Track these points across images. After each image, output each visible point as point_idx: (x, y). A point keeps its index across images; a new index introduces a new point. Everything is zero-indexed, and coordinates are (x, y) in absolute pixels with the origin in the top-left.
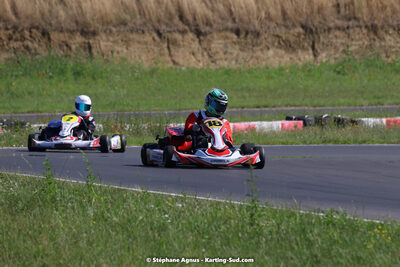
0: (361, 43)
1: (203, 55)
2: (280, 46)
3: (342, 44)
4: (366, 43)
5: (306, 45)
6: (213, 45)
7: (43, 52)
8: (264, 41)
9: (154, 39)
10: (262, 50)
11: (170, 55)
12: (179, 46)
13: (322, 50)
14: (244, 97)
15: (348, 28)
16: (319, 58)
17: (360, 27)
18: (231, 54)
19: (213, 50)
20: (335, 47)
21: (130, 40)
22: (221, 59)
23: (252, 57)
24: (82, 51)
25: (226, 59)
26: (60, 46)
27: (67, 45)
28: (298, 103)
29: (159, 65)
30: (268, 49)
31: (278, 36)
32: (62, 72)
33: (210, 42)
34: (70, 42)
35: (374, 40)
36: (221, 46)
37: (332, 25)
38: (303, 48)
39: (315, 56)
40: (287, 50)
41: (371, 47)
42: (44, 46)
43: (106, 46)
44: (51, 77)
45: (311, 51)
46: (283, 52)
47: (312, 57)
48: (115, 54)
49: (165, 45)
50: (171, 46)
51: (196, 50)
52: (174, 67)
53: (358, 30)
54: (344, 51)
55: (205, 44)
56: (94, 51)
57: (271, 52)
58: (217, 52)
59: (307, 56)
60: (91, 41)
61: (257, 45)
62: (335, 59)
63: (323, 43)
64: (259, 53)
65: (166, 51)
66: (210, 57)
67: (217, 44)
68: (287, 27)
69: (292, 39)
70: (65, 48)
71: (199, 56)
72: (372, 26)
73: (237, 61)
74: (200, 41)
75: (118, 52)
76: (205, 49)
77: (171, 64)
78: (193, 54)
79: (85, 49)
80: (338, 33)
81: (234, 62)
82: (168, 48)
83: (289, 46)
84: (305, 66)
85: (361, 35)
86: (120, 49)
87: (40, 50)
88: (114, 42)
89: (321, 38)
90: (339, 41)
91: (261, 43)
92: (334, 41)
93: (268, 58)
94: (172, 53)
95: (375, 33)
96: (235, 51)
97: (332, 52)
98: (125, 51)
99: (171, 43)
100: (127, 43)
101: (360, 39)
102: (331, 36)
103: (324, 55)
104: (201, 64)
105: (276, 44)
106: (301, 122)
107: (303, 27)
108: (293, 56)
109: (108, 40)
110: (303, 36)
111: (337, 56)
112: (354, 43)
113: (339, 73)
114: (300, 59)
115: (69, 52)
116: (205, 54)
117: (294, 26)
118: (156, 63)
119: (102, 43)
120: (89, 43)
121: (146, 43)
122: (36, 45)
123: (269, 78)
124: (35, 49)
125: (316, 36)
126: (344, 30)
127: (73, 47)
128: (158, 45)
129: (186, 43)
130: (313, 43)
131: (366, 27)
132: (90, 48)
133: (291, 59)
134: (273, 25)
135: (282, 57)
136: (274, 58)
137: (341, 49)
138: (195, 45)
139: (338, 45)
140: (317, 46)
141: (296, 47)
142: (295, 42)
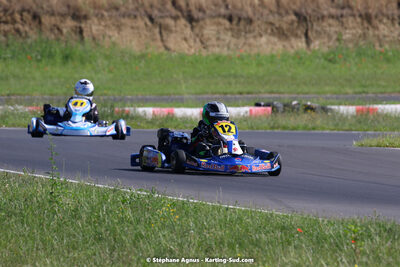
0: (354, 31)
1: (195, 41)
2: (273, 34)
3: (336, 32)
4: (360, 32)
5: (299, 32)
6: (205, 32)
7: (33, 35)
8: (257, 28)
9: (146, 24)
10: (255, 37)
11: (162, 40)
12: (171, 31)
13: (316, 38)
14: (230, 84)
15: (342, 16)
16: (312, 46)
17: (354, 15)
18: (224, 40)
19: (206, 37)
20: (330, 37)
21: (122, 24)
22: (213, 46)
23: (245, 44)
24: (73, 35)
25: (218, 46)
26: (51, 30)
27: (58, 29)
28: (282, 90)
29: (149, 50)
30: (261, 36)
31: (271, 23)
32: (51, 56)
33: (202, 28)
34: (62, 26)
35: (368, 29)
36: (214, 32)
37: (325, 13)
38: (296, 36)
39: (308, 43)
40: (280, 38)
41: (364, 35)
42: (35, 30)
43: (97, 30)
44: (39, 61)
45: (304, 39)
46: (276, 40)
47: (304, 45)
48: (107, 39)
49: (157, 30)
50: (163, 32)
51: (188, 36)
52: (166, 52)
53: (351, 18)
54: (337, 39)
55: (197, 30)
56: (85, 34)
57: (264, 39)
58: (209, 39)
59: (300, 44)
60: (83, 25)
61: (250, 32)
62: (328, 47)
63: (317, 31)
64: (252, 40)
65: (158, 36)
66: (202, 42)
67: (209, 30)
68: (280, 14)
69: (285, 26)
70: (56, 31)
71: (192, 43)
72: (366, 15)
73: (229, 48)
74: (192, 28)
75: (110, 37)
76: (197, 35)
77: (162, 50)
78: (186, 39)
79: (75, 33)
80: (331, 21)
81: (226, 49)
82: (161, 33)
83: (281, 34)
84: (297, 53)
85: (355, 24)
86: (111, 34)
87: (31, 33)
88: (106, 26)
89: (315, 26)
90: (333, 29)
91: (254, 31)
92: (328, 29)
93: (261, 45)
94: (165, 38)
95: (369, 22)
96: (227, 37)
97: (326, 40)
98: (117, 35)
99: (163, 28)
100: (119, 27)
101: (354, 28)
102: (325, 24)
103: (317, 43)
104: (193, 51)
105: (269, 31)
106: (269, 109)
107: (296, 14)
108: (286, 43)
109: (100, 24)
110: (296, 24)
111: (331, 44)
112: (347, 31)
113: (330, 61)
114: (292, 47)
115: (60, 36)
116: (198, 40)
117: (287, 13)
118: (147, 48)
119: (94, 28)
120: (80, 28)
121: (138, 28)
122: (27, 28)
123: (259, 64)
124: (26, 32)
125: (310, 25)
126: (337, 18)
127: (65, 31)
128: (150, 30)
129: (178, 29)
130: (307, 31)
131: (360, 16)
132: (81, 32)
133: (284, 46)
134: (266, 12)
135: (275, 44)
136: (266, 44)
137: (335, 37)
138: (188, 31)
139: (332, 33)
140: (310, 34)
141: (289, 34)
142: (288, 30)
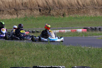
0: (28, 13)
2: (9, 14)
3: (24, 13)
4: (30, 13)
5: (15, 13)
10: (4, 15)
13: (19, 15)
15: (25, 9)
16: (19, 17)
17: (28, 9)
20: (22, 14)
23: (2, 16)
31: (8, 11)
35: (31, 12)
37: (21, 8)
38: (15, 14)
39: (17, 16)
41: (31, 14)
45: (16, 15)
46: (10, 15)
53: (28, 10)
54: (24, 15)
57: (7, 15)
62: (22, 17)
63: (19, 13)
68: (10, 9)
69: (12, 12)
72: (31, 9)
80: (23, 10)
83: (11, 14)
84: (15, 19)
85: (28, 11)
89: (19, 12)
90: (23, 12)
91: (4, 13)
93: (6, 17)
95: (32, 10)
101: (28, 12)
102: (21, 11)
105: (8, 13)
107: (14, 9)
108: (12, 16)
110: (14, 11)
111: (23, 16)
112: (27, 13)
114: (14, 17)
117: (12, 9)
123: (7, 22)
126: (24, 10)
130: (17, 13)
131: (30, 9)
134: (7, 9)
135: (9, 16)
137: (24, 14)
139: (23, 13)
140: (18, 14)
141: (13, 14)
142: (12, 13)
